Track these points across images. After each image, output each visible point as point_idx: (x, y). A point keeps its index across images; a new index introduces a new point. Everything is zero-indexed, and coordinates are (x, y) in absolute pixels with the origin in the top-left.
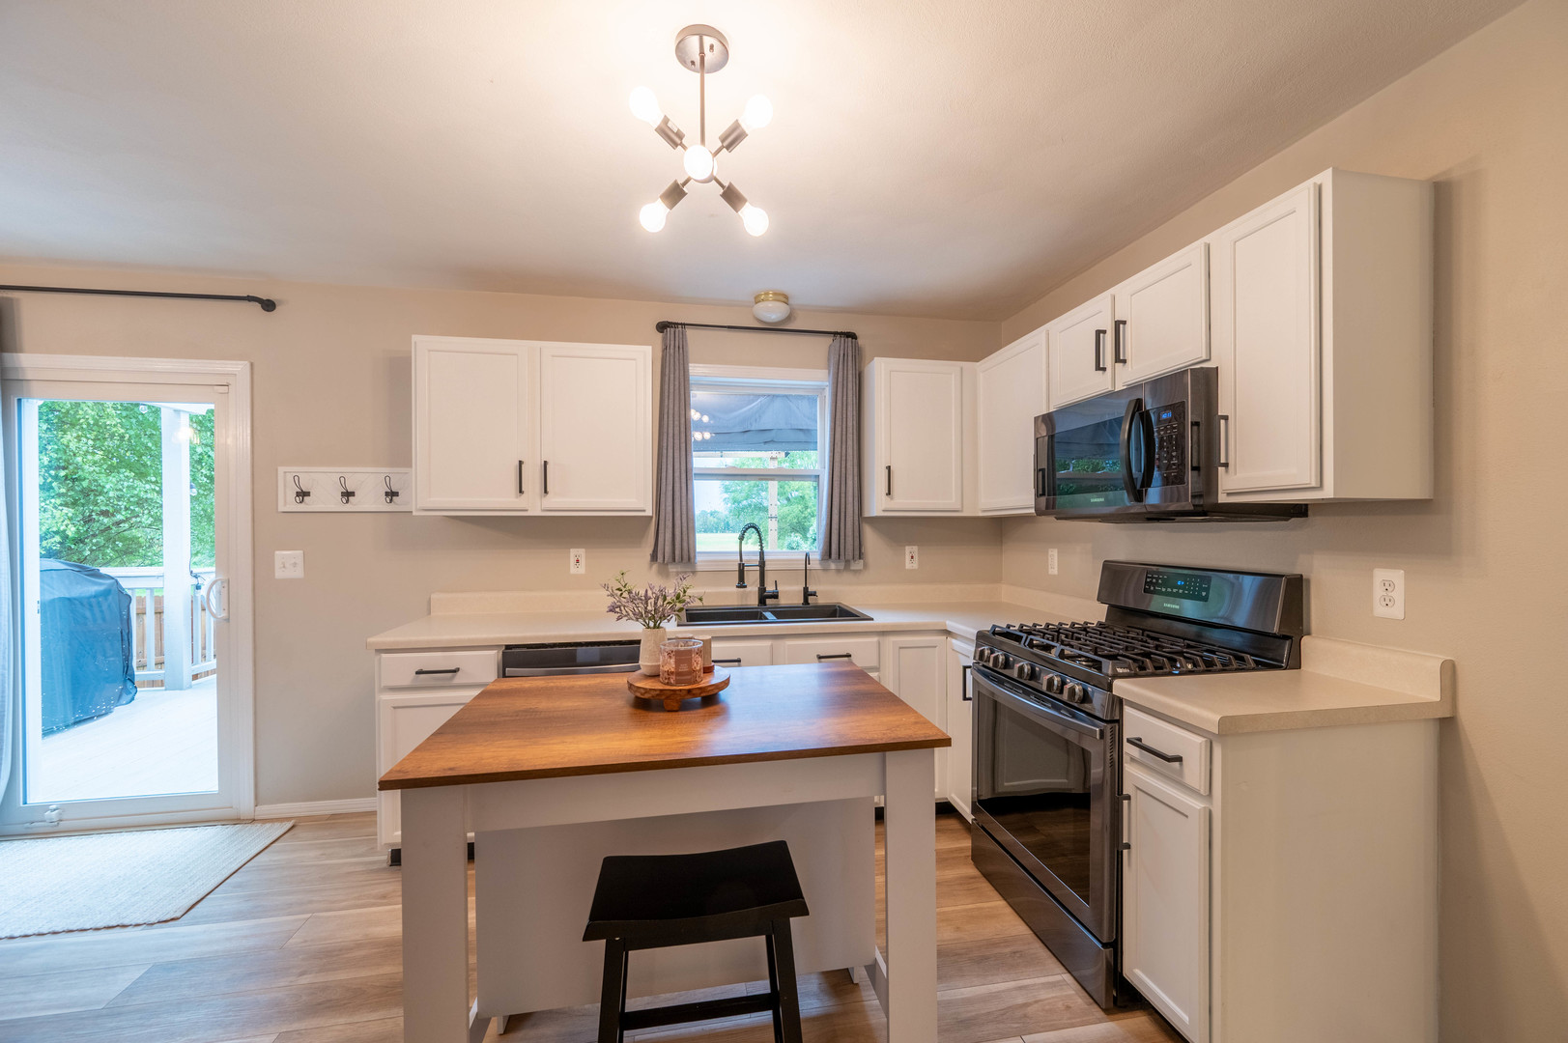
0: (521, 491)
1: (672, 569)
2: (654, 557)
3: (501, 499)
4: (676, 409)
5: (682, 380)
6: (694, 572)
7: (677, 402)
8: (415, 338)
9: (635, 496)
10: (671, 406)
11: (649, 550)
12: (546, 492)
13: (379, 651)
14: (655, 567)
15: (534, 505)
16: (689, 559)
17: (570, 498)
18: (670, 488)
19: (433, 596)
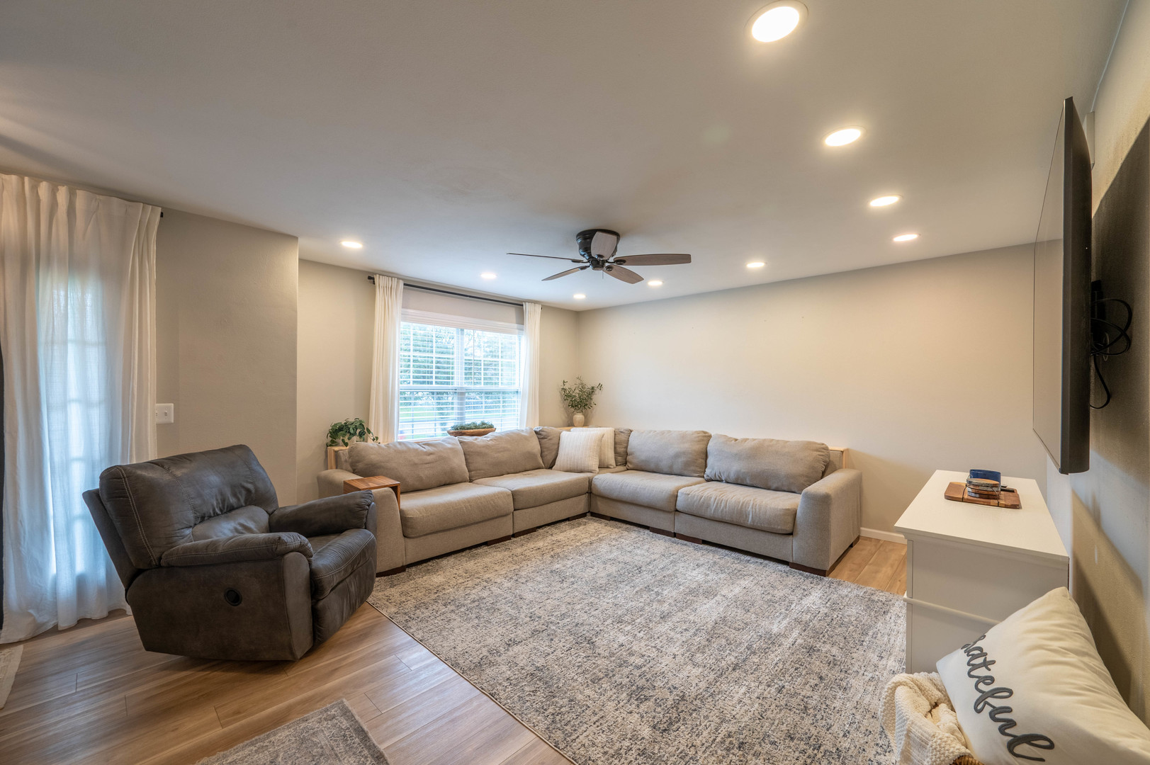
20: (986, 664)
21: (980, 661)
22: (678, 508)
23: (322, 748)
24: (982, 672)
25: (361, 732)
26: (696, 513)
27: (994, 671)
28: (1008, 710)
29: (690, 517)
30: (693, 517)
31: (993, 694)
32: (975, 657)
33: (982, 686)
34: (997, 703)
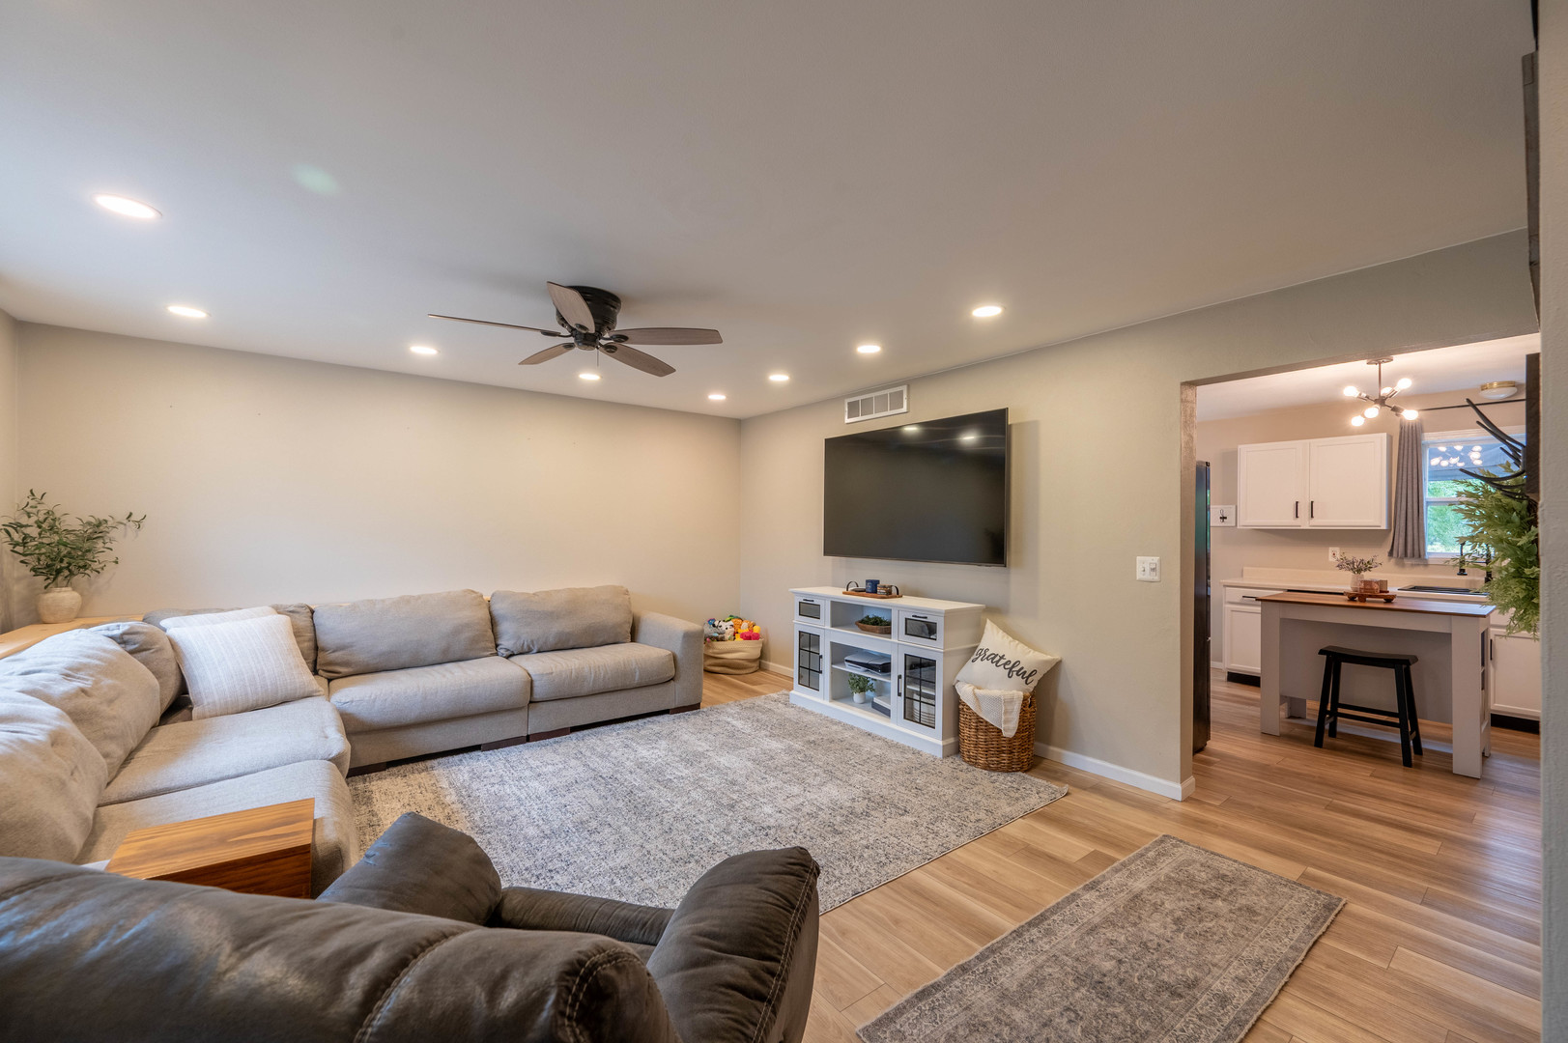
0: (1297, 517)
1: (1407, 562)
2: (1391, 554)
3: (1285, 520)
4: (1410, 465)
5: (1415, 446)
6: (1426, 565)
7: (1410, 459)
8: (1240, 447)
9: (1375, 517)
10: (1405, 463)
11: (1389, 550)
12: (1312, 516)
13: (1225, 586)
14: (1393, 560)
15: (1304, 523)
16: (1420, 556)
17: (1329, 518)
18: (1404, 512)
19: (1245, 568)
20: (1002, 658)
21: (998, 658)
22: (537, 696)
23: (957, 1027)
24: (1002, 661)
25: (923, 995)
26: (566, 695)
27: (1007, 658)
28: (1022, 668)
29: (554, 703)
30: (559, 702)
31: (1013, 666)
32: (993, 659)
33: (1007, 667)
34: (1017, 669)
